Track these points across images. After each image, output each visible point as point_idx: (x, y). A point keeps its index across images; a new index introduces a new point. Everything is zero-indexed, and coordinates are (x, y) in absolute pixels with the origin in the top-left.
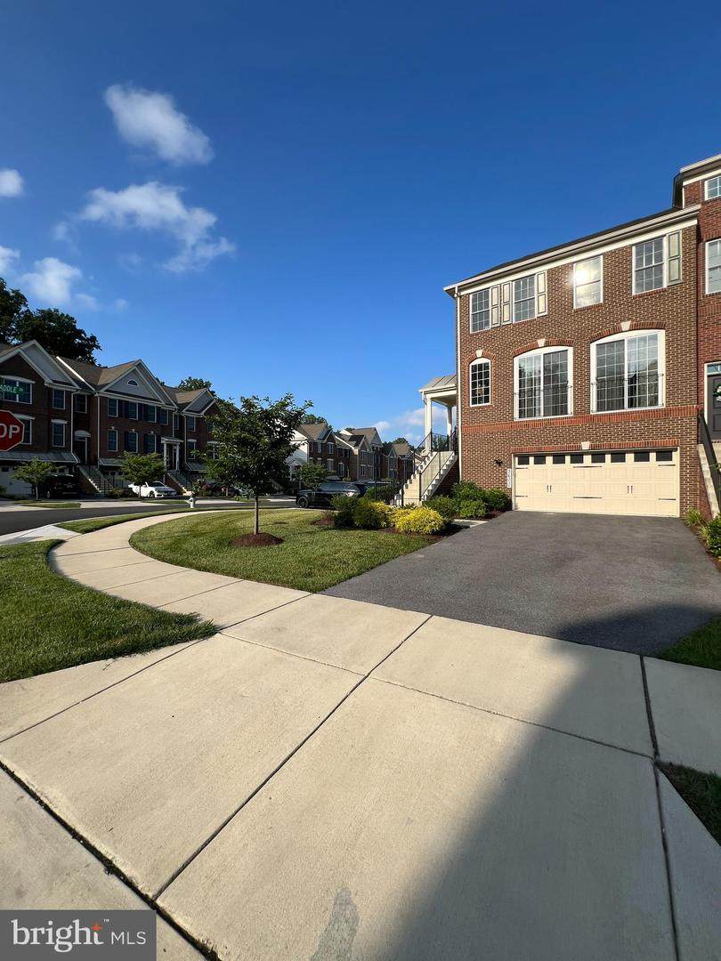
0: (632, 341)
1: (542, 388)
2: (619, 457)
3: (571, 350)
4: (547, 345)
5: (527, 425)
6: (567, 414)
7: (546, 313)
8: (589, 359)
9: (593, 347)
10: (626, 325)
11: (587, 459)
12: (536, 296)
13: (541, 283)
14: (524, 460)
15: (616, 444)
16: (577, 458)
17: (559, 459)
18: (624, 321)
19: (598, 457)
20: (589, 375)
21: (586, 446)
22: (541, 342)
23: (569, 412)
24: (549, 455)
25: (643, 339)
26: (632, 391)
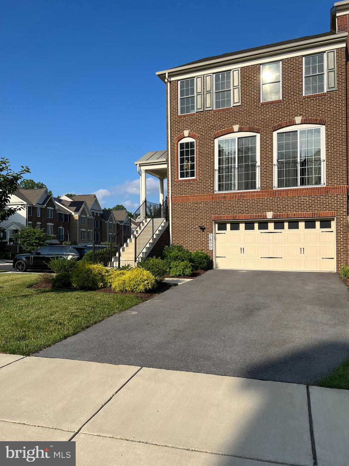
0: (303, 132)
1: (237, 166)
2: (294, 225)
3: (258, 136)
4: (240, 130)
5: (225, 197)
6: (255, 188)
7: (240, 104)
8: (272, 145)
9: (275, 134)
10: (298, 119)
11: (271, 226)
12: (232, 88)
13: (236, 79)
14: (222, 227)
15: (292, 214)
16: (263, 225)
17: (249, 226)
18: (297, 116)
19: (279, 225)
20: (272, 158)
21: (270, 215)
22: (236, 127)
23: (257, 187)
24: (242, 222)
25: (310, 131)
26: (303, 172)
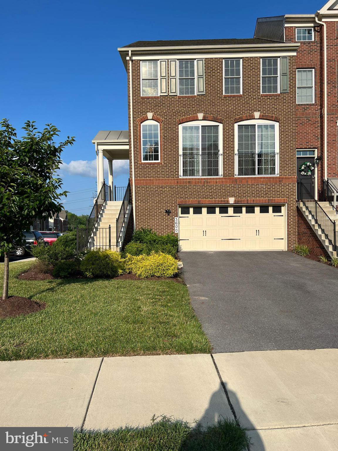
0: (260, 126)
1: (201, 153)
2: (250, 210)
3: (221, 126)
4: (204, 119)
5: (190, 182)
6: (218, 175)
7: (204, 93)
8: (233, 135)
9: (236, 126)
10: (257, 114)
11: (231, 210)
13: (198, 68)
14: (185, 211)
15: (251, 200)
16: (224, 210)
17: (211, 210)
18: (256, 111)
19: (238, 209)
20: (234, 147)
21: (232, 200)
22: (200, 116)
24: (204, 207)
25: (266, 126)
26: (260, 162)
